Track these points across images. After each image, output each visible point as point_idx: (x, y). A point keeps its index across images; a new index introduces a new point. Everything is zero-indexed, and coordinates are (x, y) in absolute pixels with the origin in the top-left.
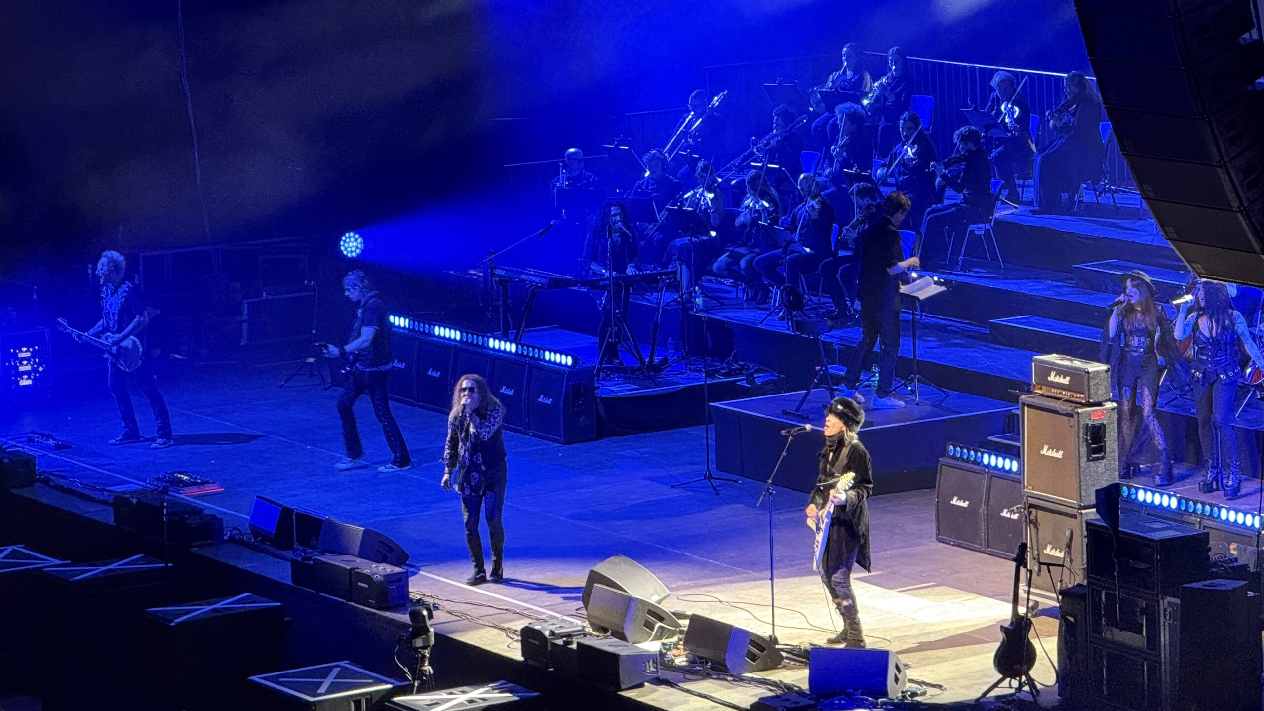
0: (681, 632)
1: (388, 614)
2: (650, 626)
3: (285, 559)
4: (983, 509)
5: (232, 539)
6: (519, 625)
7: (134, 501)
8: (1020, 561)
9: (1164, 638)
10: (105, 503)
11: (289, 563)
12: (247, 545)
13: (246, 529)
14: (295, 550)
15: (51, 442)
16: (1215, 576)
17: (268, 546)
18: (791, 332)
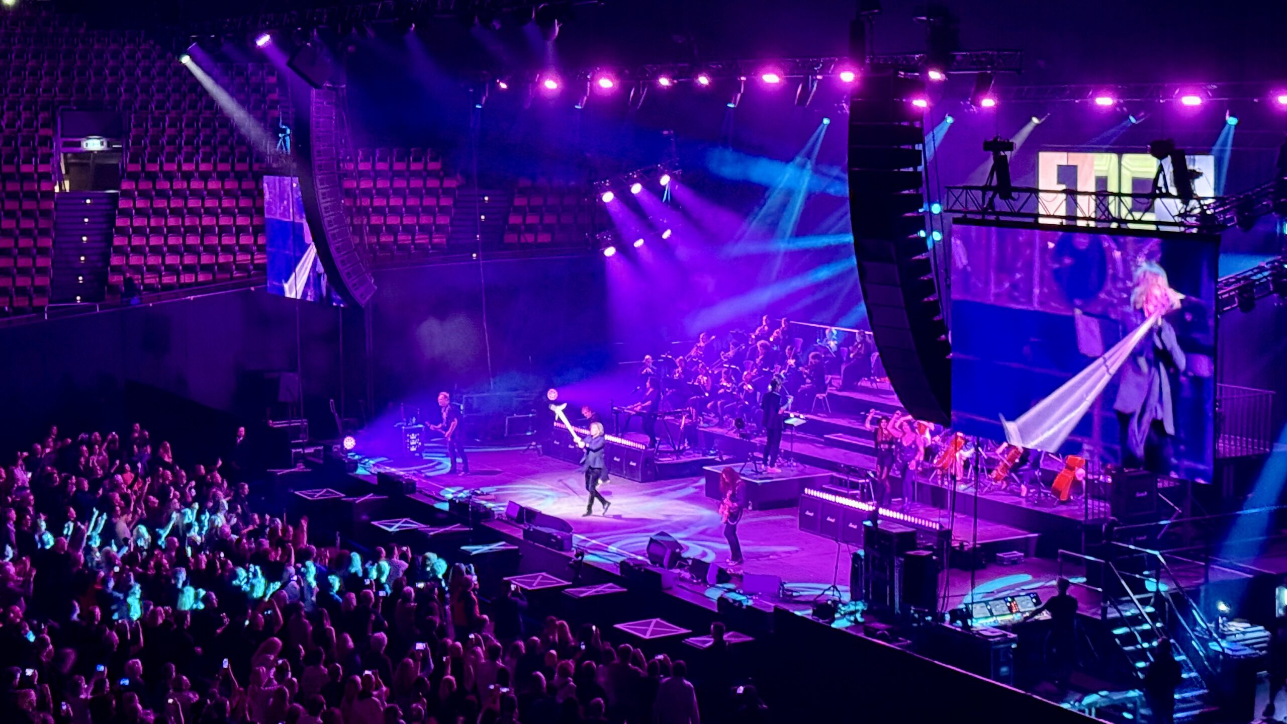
0: (689, 565)
1: (563, 553)
2: (675, 562)
3: (520, 528)
5: (498, 519)
6: (619, 560)
7: (458, 501)
9: (896, 574)
10: (445, 501)
11: (522, 531)
12: (504, 522)
13: (504, 515)
14: (525, 525)
15: (423, 475)
17: (513, 522)
18: (739, 438)
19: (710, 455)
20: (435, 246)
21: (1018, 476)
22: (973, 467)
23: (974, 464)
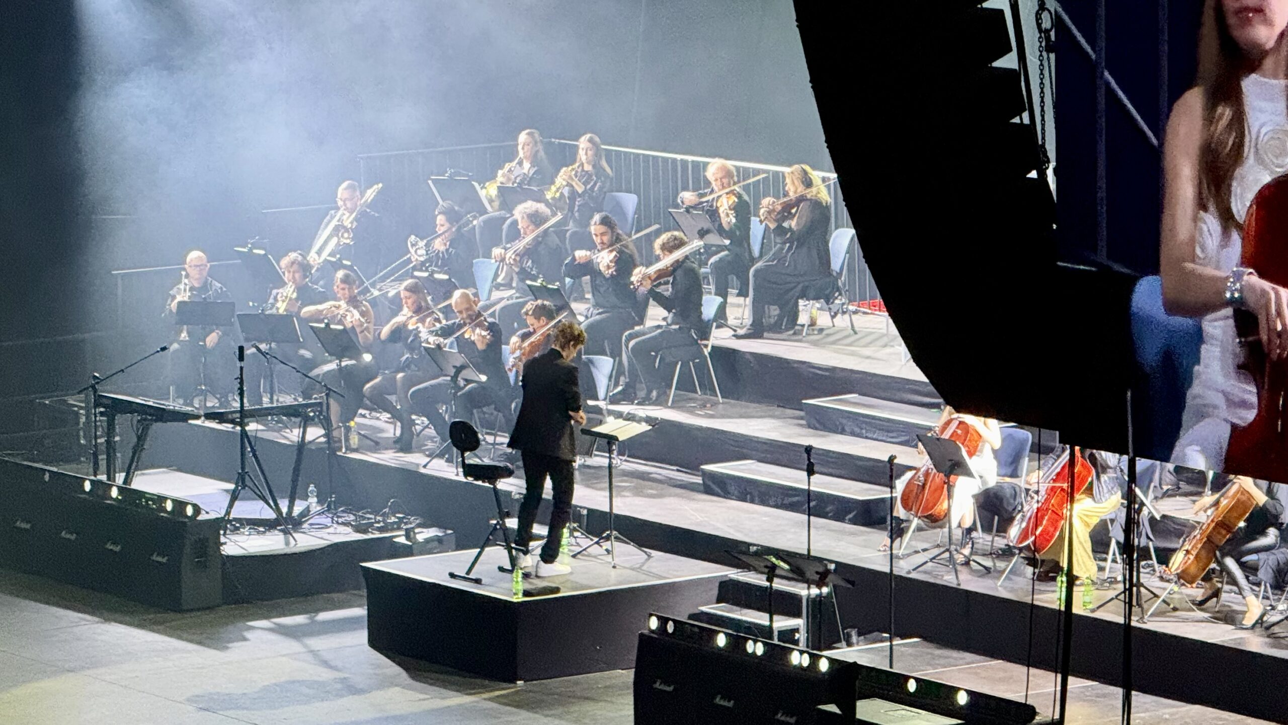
18: (461, 478)
19: (381, 530)
21: (1243, 566)
22: (1118, 543)
23: (1122, 539)
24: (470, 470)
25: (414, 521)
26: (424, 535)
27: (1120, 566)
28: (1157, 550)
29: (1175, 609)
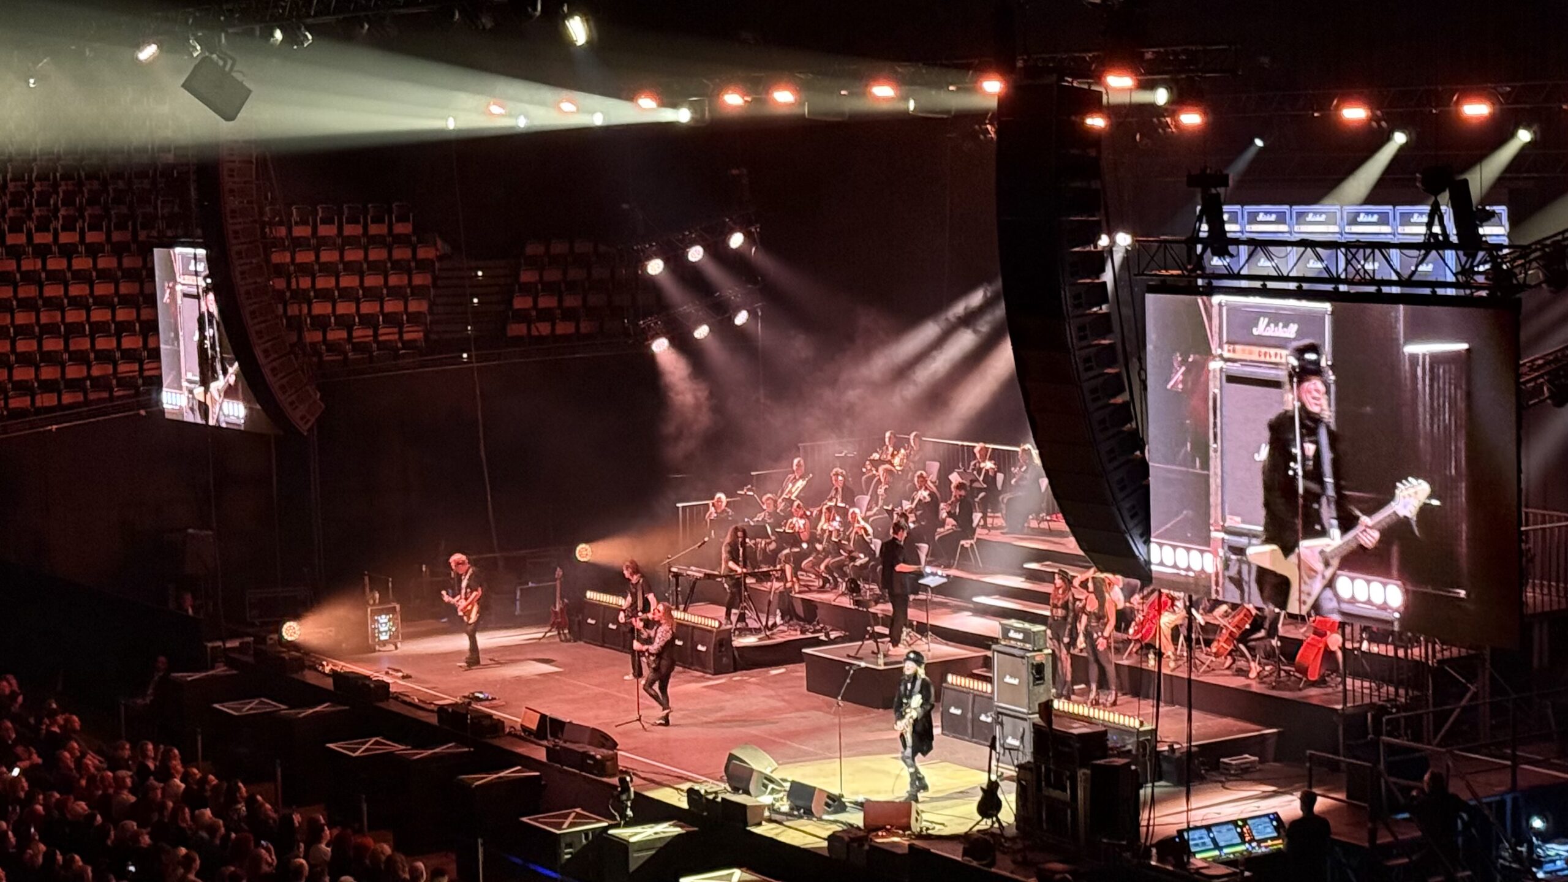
0: (785, 791)
1: (605, 779)
2: (766, 786)
3: (542, 746)
4: (970, 715)
5: (510, 734)
6: (686, 786)
7: (450, 710)
8: (993, 747)
9: (1080, 794)
10: (432, 711)
11: (545, 749)
12: (520, 737)
13: (518, 727)
14: (548, 740)
15: (400, 674)
16: (1113, 756)
17: (532, 738)
18: (852, 607)
19: (812, 633)
20: (406, 344)
21: (1248, 648)
22: (1184, 637)
23: (1186, 633)
24: (857, 603)
25: (829, 628)
26: (833, 635)
27: (1185, 648)
28: (1205, 640)
29: (1213, 670)
